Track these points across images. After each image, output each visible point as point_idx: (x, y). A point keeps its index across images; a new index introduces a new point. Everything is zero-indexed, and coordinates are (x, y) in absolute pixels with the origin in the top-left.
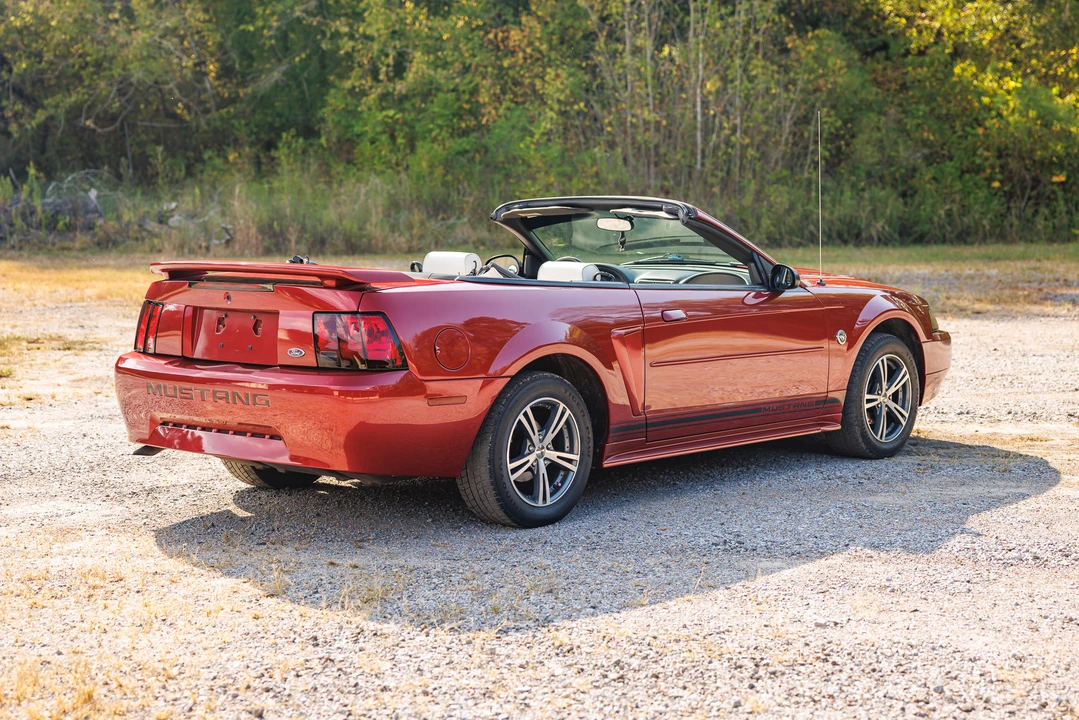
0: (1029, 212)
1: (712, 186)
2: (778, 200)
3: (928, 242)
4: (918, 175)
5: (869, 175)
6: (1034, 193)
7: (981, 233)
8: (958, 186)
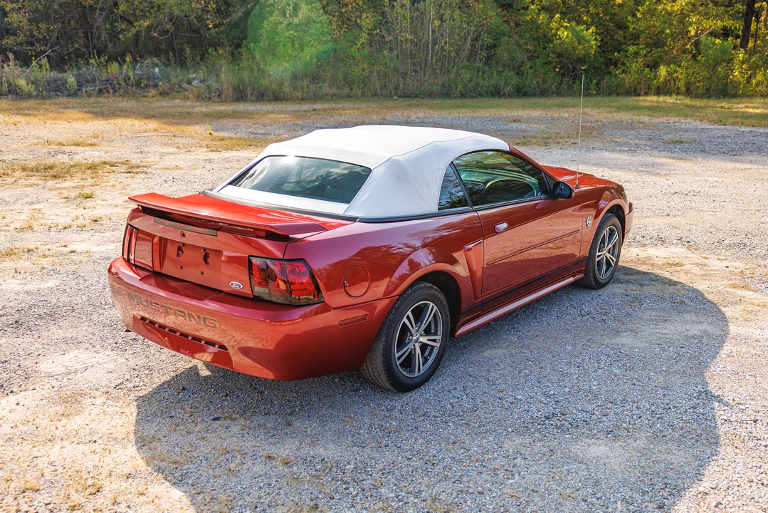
0: (571, 82)
1: (436, 69)
2: (465, 76)
3: (528, 96)
4: (524, 65)
5: (504, 65)
6: (573, 74)
7: (551, 92)
8: (542, 70)
